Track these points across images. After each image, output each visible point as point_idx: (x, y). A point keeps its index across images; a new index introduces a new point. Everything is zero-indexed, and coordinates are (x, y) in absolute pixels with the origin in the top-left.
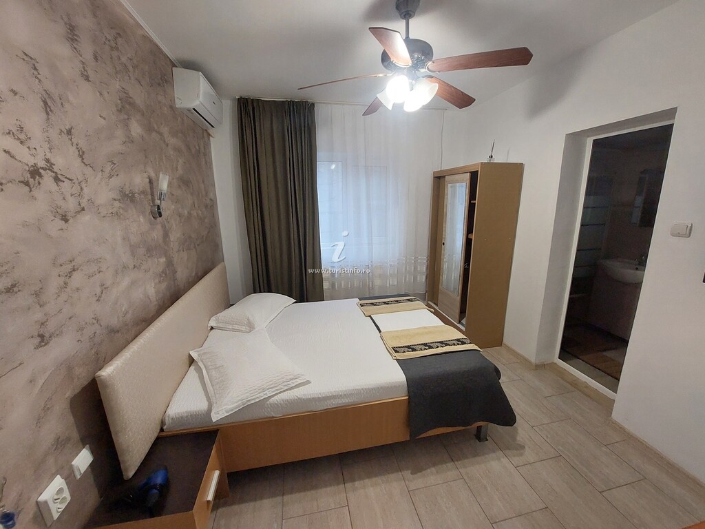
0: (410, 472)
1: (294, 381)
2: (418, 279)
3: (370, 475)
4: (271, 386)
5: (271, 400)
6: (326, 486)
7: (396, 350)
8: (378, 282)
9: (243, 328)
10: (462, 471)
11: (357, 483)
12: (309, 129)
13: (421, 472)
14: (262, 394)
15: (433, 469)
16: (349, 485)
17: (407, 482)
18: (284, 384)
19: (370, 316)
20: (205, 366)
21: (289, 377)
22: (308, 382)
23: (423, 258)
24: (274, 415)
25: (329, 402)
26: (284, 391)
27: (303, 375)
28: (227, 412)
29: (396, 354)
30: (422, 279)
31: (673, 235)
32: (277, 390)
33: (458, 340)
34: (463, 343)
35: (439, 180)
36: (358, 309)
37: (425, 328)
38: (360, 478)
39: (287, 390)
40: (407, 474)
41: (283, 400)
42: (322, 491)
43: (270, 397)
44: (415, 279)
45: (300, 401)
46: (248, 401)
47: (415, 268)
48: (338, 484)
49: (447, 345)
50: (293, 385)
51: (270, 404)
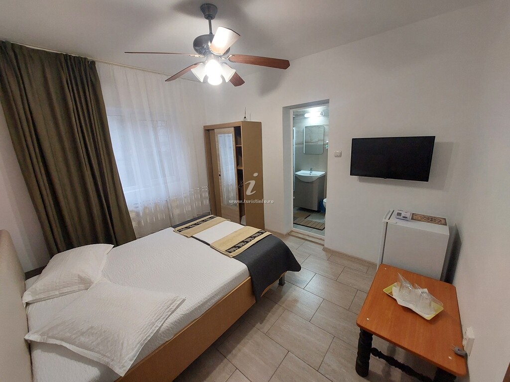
0: (259, 323)
1: (173, 304)
2: (204, 203)
3: (238, 342)
4: (158, 318)
5: (162, 329)
6: (215, 369)
7: (229, 251)
8: (177, 212)
9: (75, 288)
10: (284, 305)
11: (234, 352)
12: (93, 85)
13: (264, 319)
14: (153, 328)
15: (270, 314)
16: (229, 356)
17: (261, 330)
18: (167, 311)
19: (192, 237)
20: (62, 340)
21: (168, 304)
22: (184, 300)
23: (205, 188)
24: (167, 340)
25: (207, 306)
26: (169, 316)
27: (177, 297)
28: (131, 360)
29: (231, 254)
30: (207, 202)
31: (336, 156)
32: (163, 318)
33: (258, 232)
34: (262, 233)
35: (209, 133)
36: (178, 235)
37: (235, 232)
38: (234, 347)
39: (171, 314)
40: (258, 325)
41: (172, 323)
42: (214, 373)
43: (160, 327)
44: (202, 203)
45: (187, 316)
46: (144, 340)
47: (201, 196)
48: (222, 361)
49: (255, 237)
50: (175, 308)
51: (163, 333)
